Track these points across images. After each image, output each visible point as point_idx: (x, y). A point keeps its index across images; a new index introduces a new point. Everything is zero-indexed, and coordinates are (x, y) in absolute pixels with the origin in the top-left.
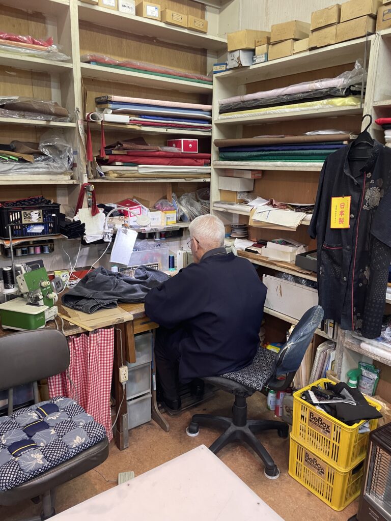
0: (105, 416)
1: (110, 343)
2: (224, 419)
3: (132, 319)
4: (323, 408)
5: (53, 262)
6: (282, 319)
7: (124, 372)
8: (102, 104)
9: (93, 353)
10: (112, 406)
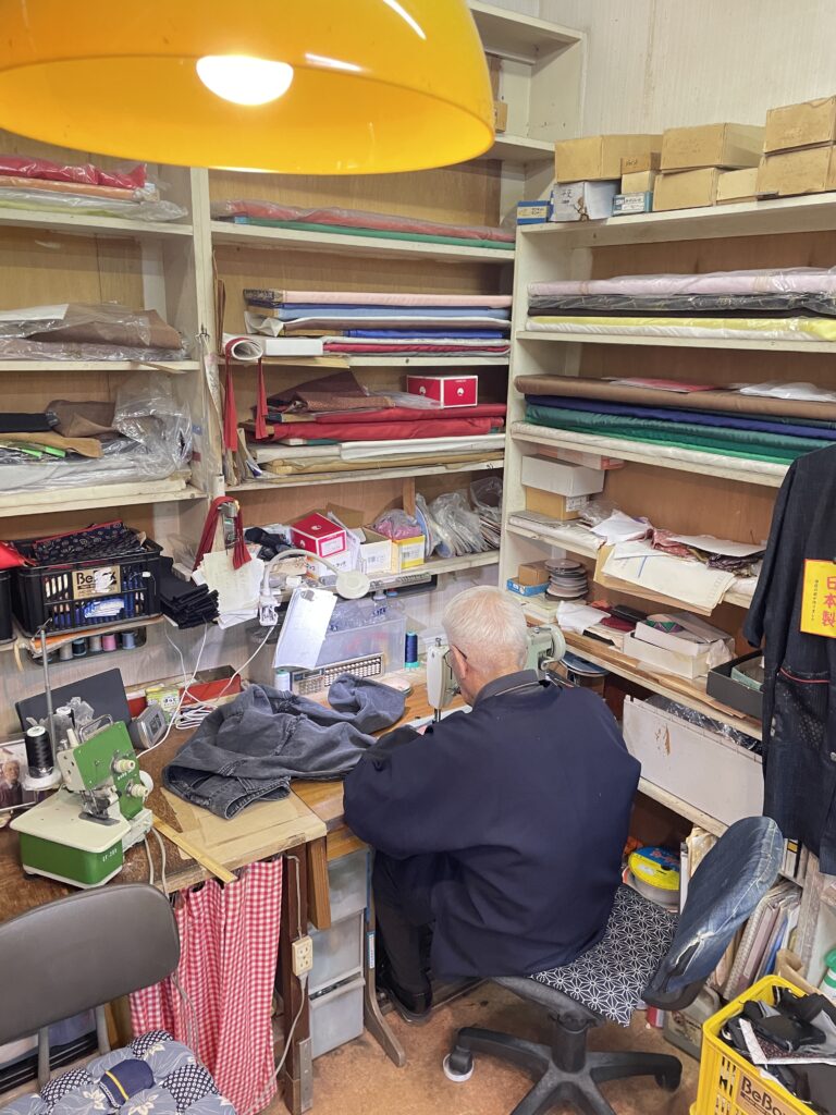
0: (260, 1049)
1: (272, 892)
2: (531, 1046)
3: (325, 833)
4: (774, 1074)
5: (145, 663)
6: (670, 807)
7: (303, 950)
8: (259, 306)
9: (233, 924)
10: (274, 1017)
